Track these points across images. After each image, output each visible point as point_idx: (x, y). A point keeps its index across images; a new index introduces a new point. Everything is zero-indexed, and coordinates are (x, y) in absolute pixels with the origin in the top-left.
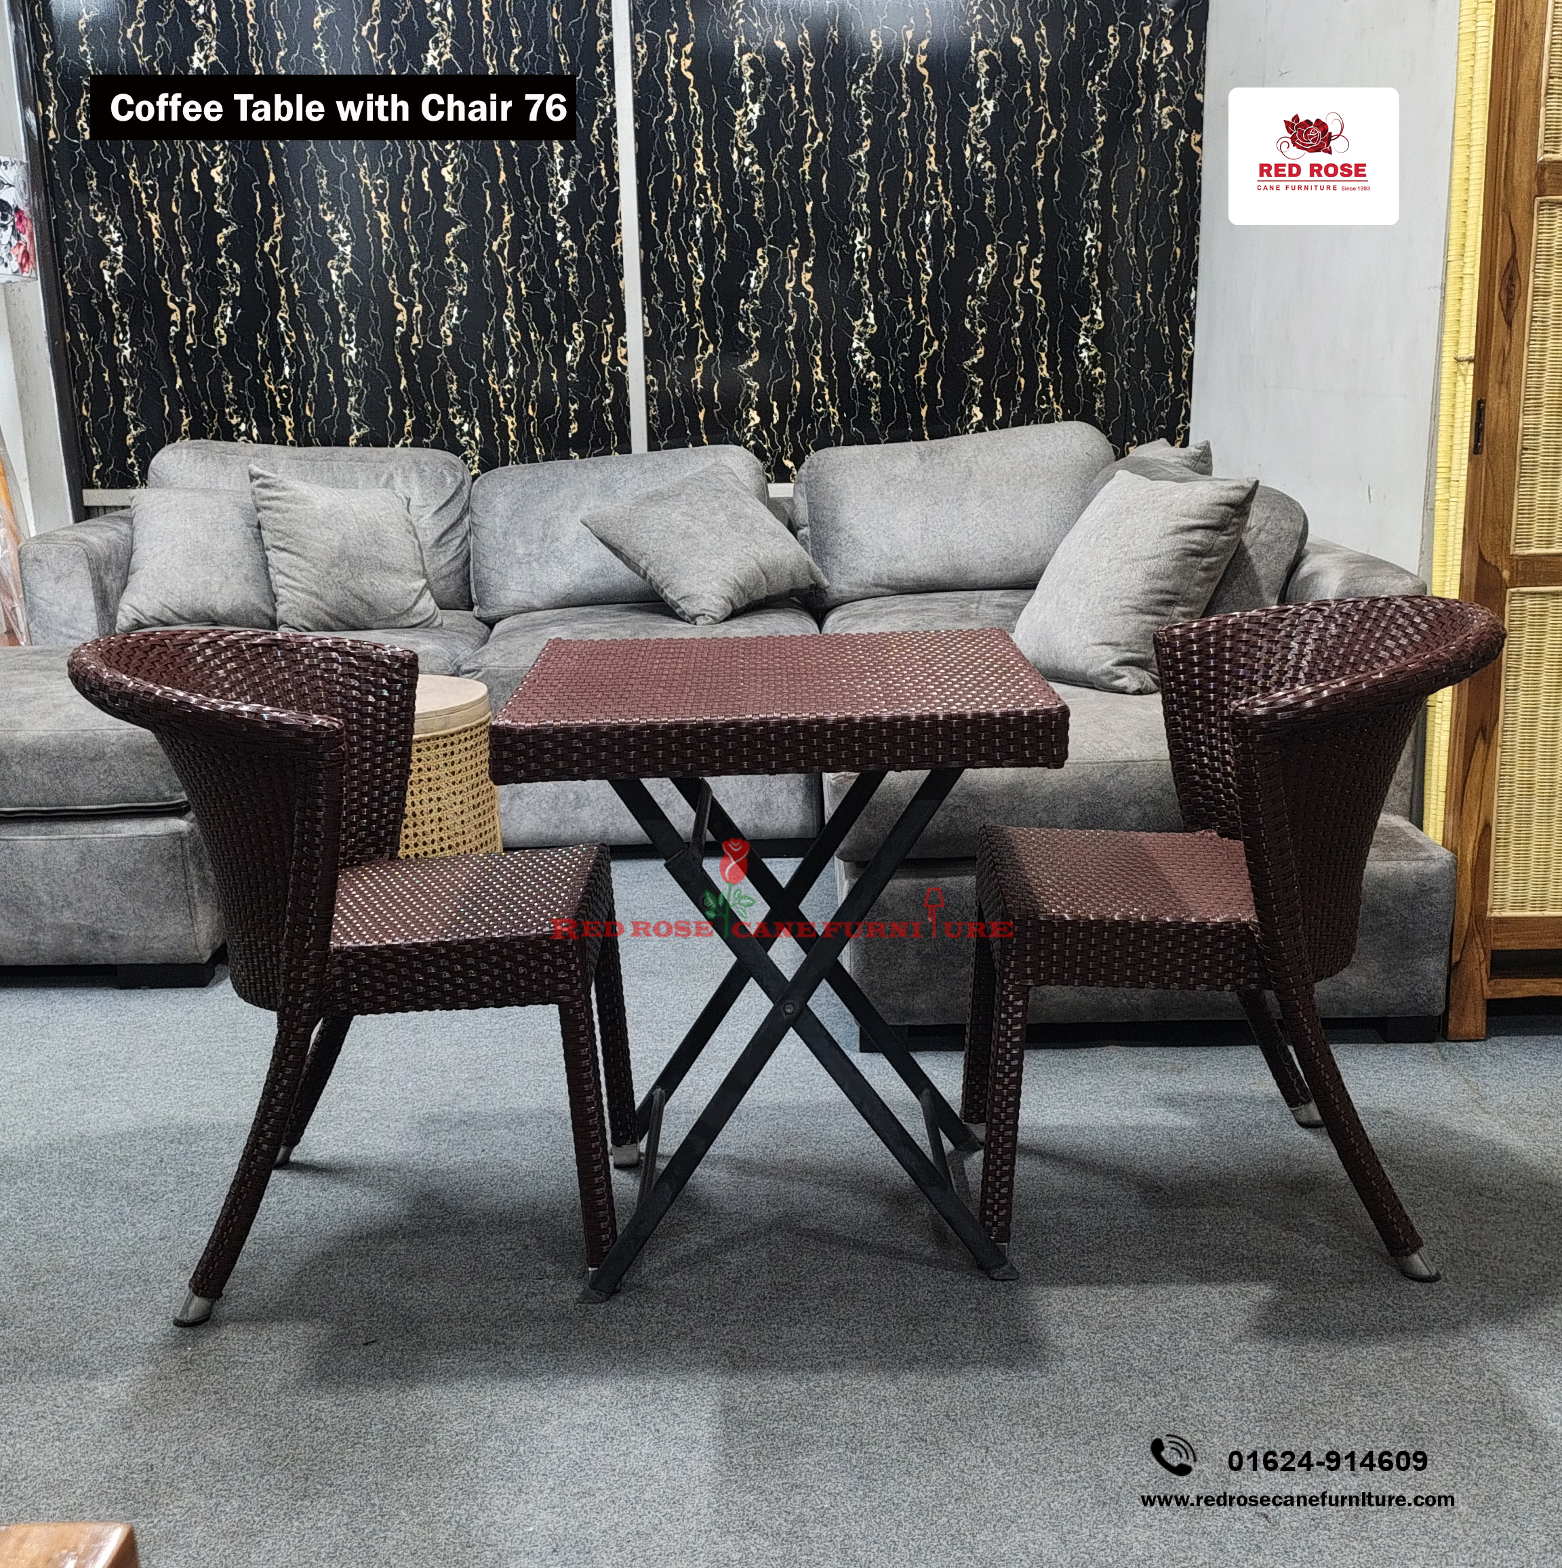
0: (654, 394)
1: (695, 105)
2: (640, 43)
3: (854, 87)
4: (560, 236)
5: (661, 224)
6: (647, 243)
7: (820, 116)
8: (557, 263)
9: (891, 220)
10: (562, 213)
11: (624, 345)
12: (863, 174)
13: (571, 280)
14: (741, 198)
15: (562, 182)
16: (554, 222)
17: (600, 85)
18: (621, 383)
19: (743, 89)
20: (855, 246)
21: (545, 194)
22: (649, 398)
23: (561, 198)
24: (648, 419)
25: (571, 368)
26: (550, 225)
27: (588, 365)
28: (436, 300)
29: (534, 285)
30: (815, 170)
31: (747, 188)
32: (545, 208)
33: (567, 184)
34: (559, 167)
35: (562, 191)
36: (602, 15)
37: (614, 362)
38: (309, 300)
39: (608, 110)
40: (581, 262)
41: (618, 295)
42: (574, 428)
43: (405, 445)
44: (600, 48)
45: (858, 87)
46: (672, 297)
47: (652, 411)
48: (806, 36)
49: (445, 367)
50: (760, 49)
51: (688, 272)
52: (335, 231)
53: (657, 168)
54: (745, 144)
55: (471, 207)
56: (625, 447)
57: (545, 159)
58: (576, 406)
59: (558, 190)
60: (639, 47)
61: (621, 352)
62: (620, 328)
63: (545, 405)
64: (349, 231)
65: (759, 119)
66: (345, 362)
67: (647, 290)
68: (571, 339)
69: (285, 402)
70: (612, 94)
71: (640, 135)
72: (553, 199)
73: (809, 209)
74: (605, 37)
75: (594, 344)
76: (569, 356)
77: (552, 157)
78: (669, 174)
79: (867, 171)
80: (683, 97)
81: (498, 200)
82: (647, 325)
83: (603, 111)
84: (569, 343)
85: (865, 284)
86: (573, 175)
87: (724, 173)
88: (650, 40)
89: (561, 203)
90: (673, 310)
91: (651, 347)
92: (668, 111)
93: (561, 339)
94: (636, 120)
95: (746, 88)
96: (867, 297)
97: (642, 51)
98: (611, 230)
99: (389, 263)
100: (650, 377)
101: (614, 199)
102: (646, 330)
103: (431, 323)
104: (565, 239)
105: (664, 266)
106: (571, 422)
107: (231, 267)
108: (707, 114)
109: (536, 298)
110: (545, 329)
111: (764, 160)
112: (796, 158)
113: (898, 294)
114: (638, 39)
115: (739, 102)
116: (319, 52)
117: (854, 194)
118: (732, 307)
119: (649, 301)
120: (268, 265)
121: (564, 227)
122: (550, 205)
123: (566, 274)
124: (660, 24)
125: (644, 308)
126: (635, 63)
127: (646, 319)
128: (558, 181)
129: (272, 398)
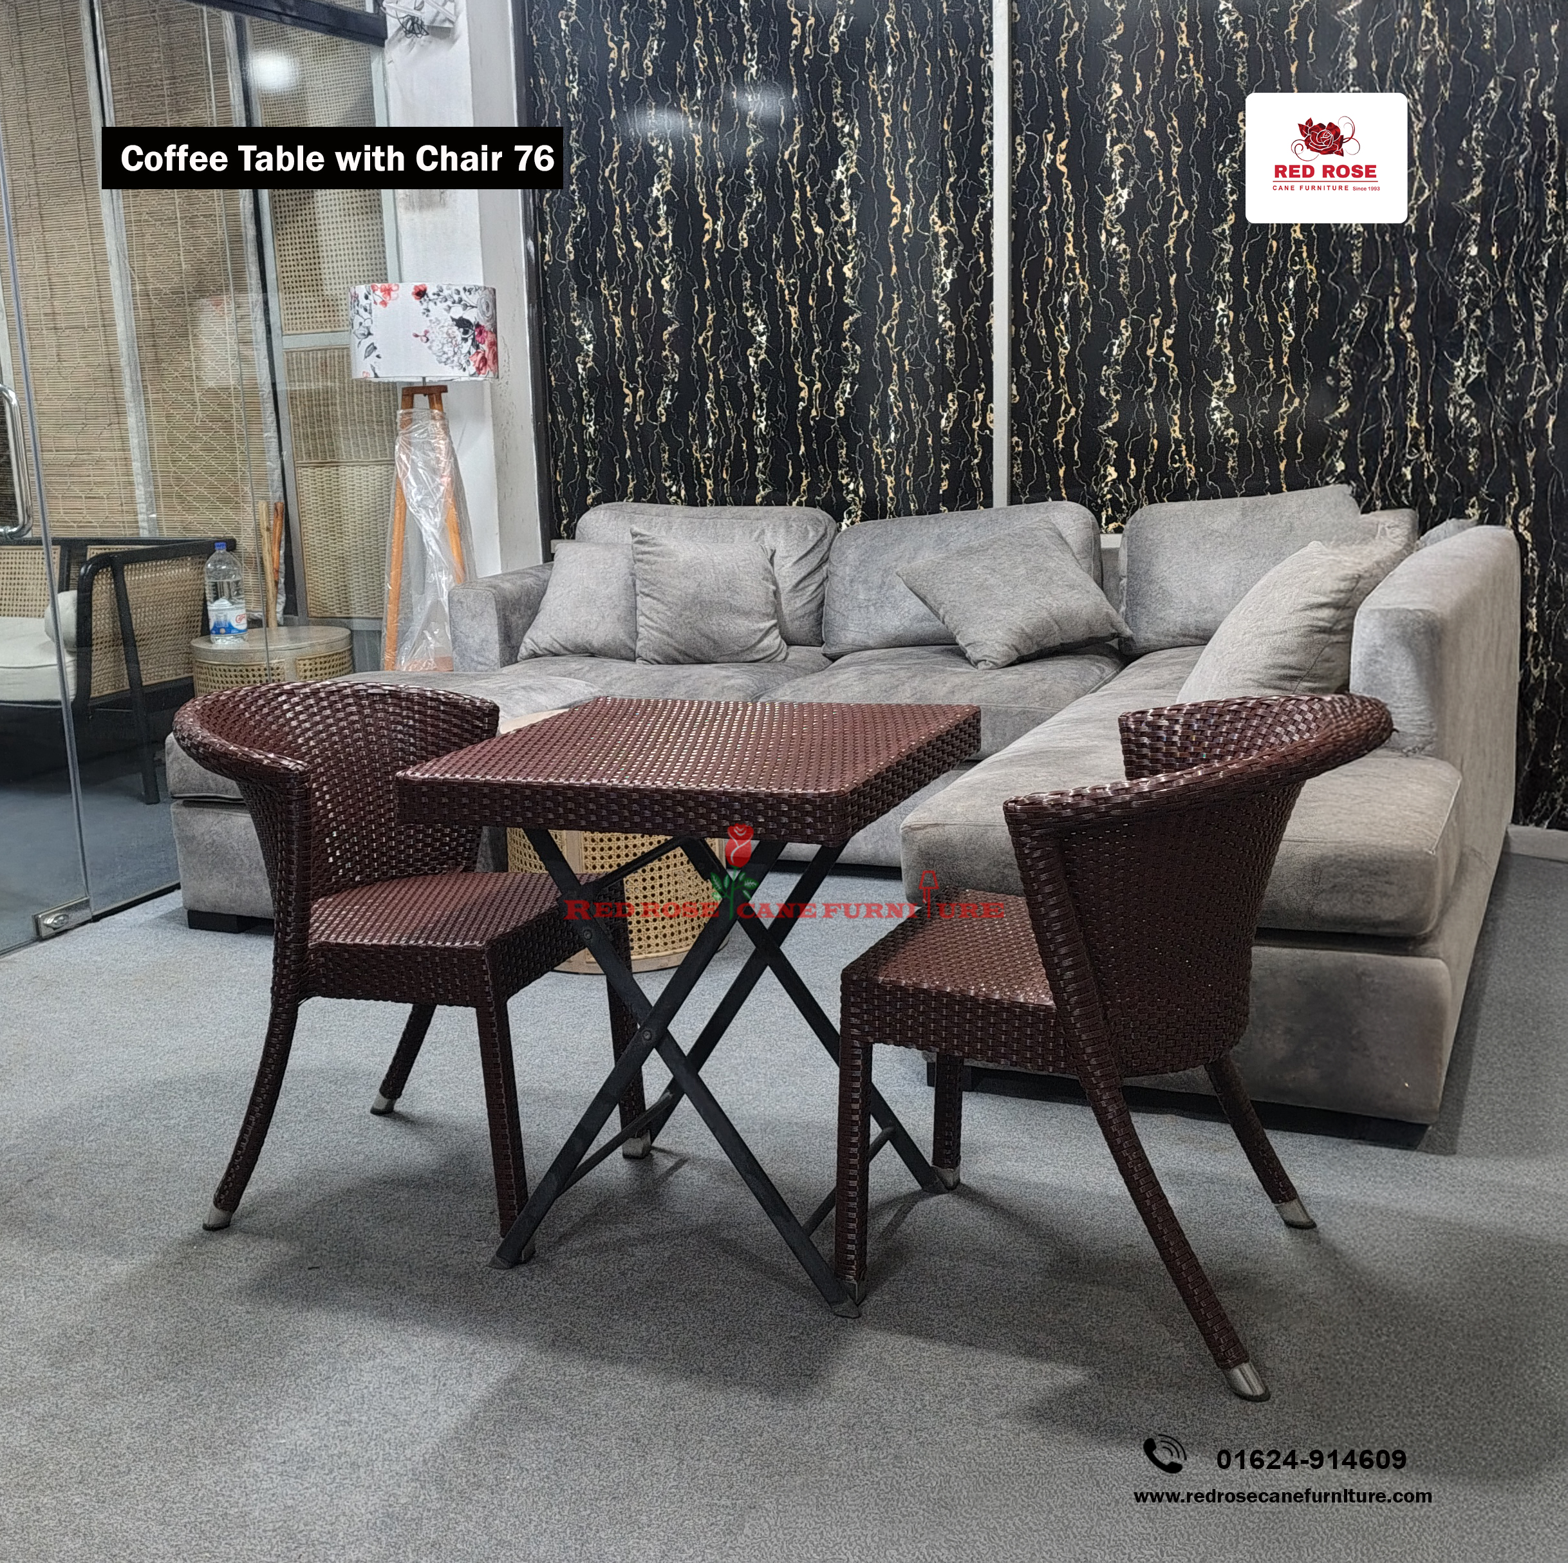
0: (1018, 453)
1: (1068, 195)
2: (1020, 144)
3: (1220, 166)
4: (941, 318)
5: (1032, 302)
6: (1017, 318)
7: (1186, 195)
8: (937, 342)
9: (1253, 287)
10: (943, 298)
11: (992, 411)
12: (1227, 246)
13: (949, 355)
14: (1107, 275)
15: (945, 271)
16: (937, 306)
17: (983, 184)
18: (987, 443)
19: (1113, 176)
20: (1217, 312)
21: (929, 281)
22: (1012, 456)
23: (943, 285)
24: (1012, 476)
25: (945, 433)
26: (933, 309)
27: (961, 430)
28: (833, 379)
29: (917, 361)
30: (1180, 246)
31: (1113, 264)
32: (929, 295)
33: (949, 272)
34: (943, 259)
35: (945, 279)
36: (986, 122)
37: (984, 426)
38: (731, 382)
39: (989, 205)
40: (959, 341)
41: (988, 365)
42: (945, 485)
43: (800, 504)
44: (984, 151)
45: (1224, 166)
46: (1039, 367)
47: (1015, 470)
48: (1175, 124)
49: (837, 435)
50: (1130, 139)
51: (1054, 344)
52: (755, 324)
53: (1031, 252)
54: (1113, 226)
55: (866, 296)
56: (988, 503)
57: (931, 253)
58: (947, 466)
59: (941, 278)
60: (1018, 148)
61: (990, 417)
62: (989, 398)
63: (920, 463)
64: (765, 323)
65: (1127, 203)
66: (756, 433)
67: (1015, 360)
68: (946, 407)
69: (707, 467)
70: (992, 189)
71: (1014, 226)
72: (936, 286)
73: (1172, 281)
74: (989, 142)
75: (966, 411)
76: (943, 422)
77: (938, 250)
78: (1042, 257)
79: (1231, 243)
80: (1057, 188)
81: (889, 289)
82: (1015, 392)
83: (984, 206)
84: (944, 411)
85: (1225, 347)
86: (955, 264)
87: (1092, 254)
88: (1029, 141)
89: (943, 289)
90: (1039, 378)
91: (1016, 412)
92: (1043, 201)
93: (937, 409)
94: (1011, 212)
95: (1116, 176)
96: (1227, 360)
97: (1021, 151)
98: (985, 312)
99: (796, 349)
100: (1016, 439)
101: (989, 283)
102: (1011, 396)
103: (828, 398)
104: (945, 321)
105: (1033, 338)
106: (942, 480)
107: (673, 357)
108: (1078, 202)
109: (917, 374)
110: (923, 400)
111: (1130, 240)
112: (1161, 235)
113: (1259, 354)
114: (1018, 140)
115: (1109, 188)
116: (749, 176)
117: (1217, 265)
118: (1094, 373)
119: (1017, 371)
120: (700, 354)
121: (945, 310)
122: (934, 292)
123: (944, 351)
124: (1039, 126)
125: (1011, 378)
126: (1013, 162)
127: (1014, 387)
128: (941, 271)
129: (698, 464)
